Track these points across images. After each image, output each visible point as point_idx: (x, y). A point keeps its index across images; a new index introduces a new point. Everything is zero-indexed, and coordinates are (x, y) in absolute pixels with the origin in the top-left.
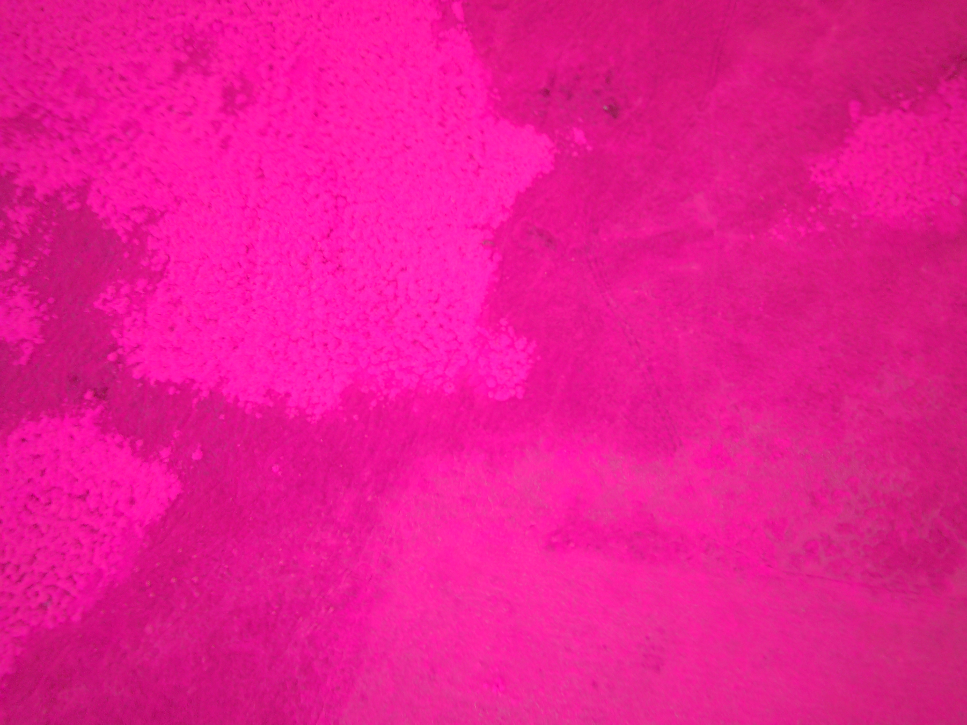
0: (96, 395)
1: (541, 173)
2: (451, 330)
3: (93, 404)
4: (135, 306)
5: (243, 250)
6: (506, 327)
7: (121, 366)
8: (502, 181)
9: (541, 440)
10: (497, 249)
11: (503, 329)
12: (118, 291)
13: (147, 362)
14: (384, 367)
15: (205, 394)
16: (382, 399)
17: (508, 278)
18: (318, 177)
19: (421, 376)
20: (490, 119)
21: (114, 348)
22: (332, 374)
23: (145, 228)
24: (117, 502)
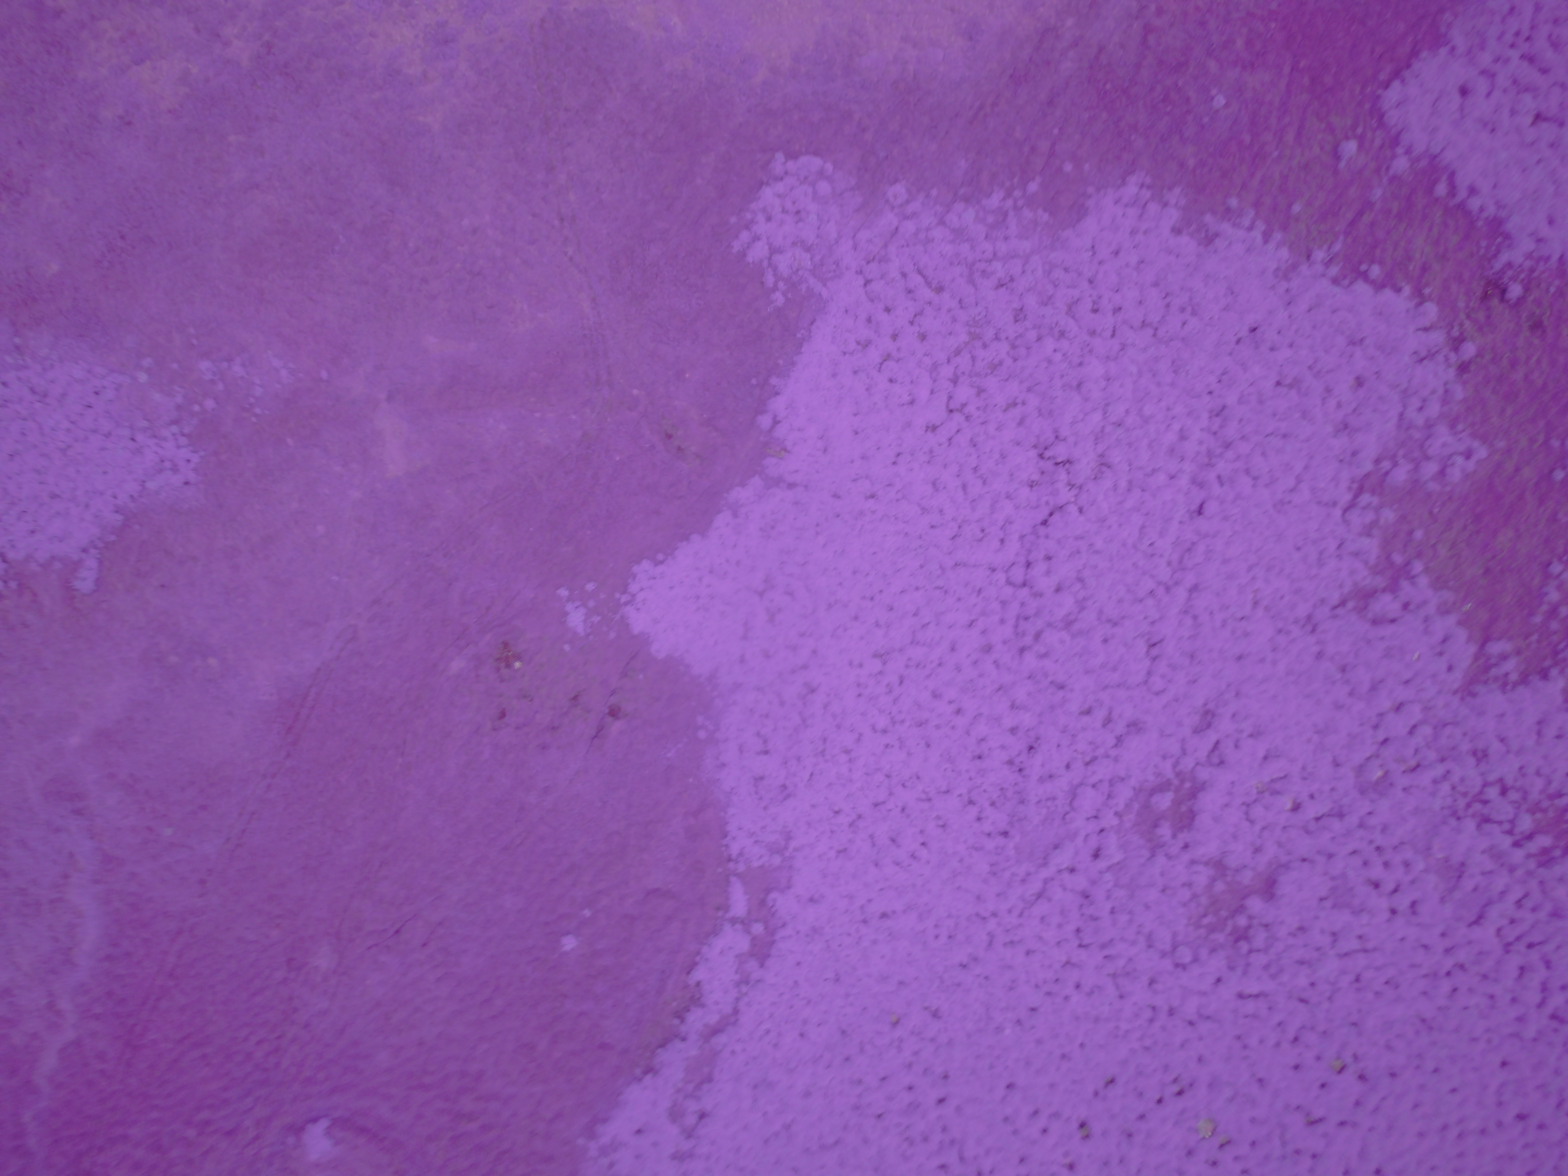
0: (1504, 289)
1: (657, 562)
3: (1510, 272)
4: (1416, 434)
7: (1455, 332)
8: (727, 560)
9: (760, 76)
10: (762, 438)
13: (1411, 330)
14: (1003, 248)
16: (1016, 194)
17: (754, 381)
18: (1050, 625)
19: (942, 222)
20: (724, 681)
21: (1464, 366)
22: (1094, 254)
23: (1379, 581)
24: (1488, 94)
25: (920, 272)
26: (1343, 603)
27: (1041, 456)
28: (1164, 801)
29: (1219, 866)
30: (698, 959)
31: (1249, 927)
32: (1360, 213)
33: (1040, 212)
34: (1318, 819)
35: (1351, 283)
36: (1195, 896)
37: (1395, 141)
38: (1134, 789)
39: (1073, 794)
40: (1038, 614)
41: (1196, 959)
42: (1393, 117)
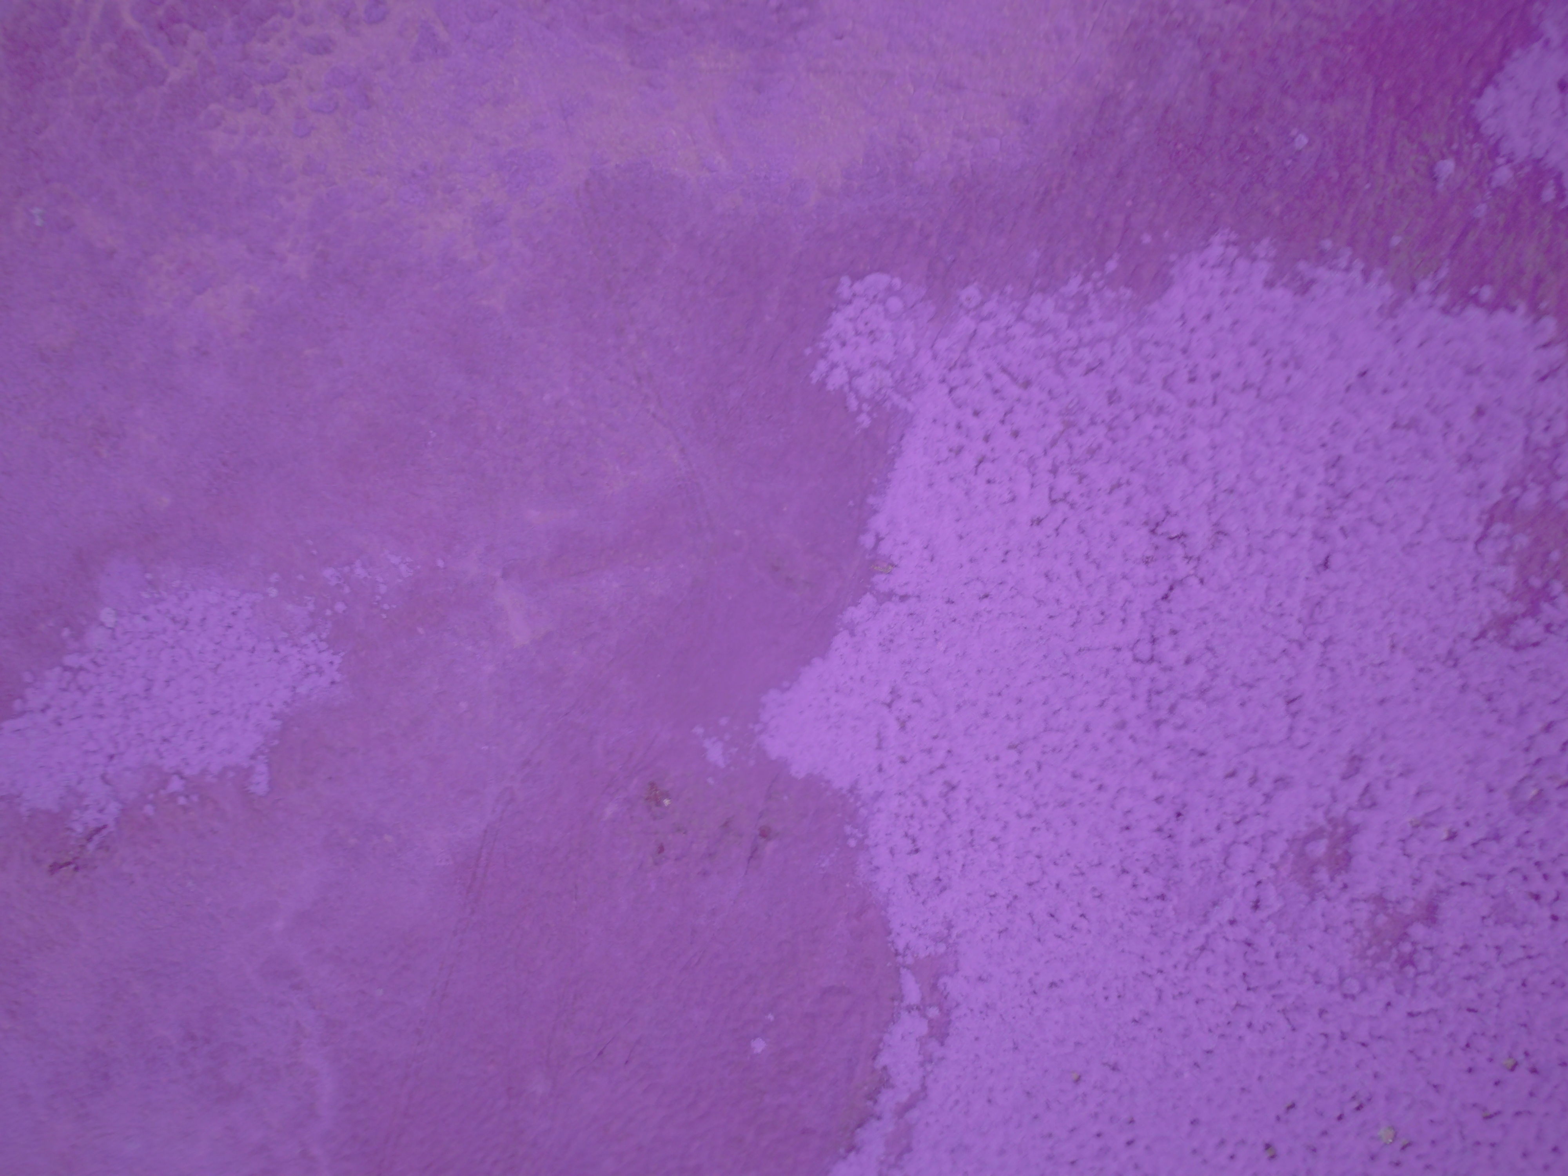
1: (783, 690)
2: (959, 407)
4: (1545, 456)
5: (1338, 560)
6: (860, 410)
8: (851, 678)
9: (813, 200)
10: (867, 557)
11: (866, 407)
13: (1530, 348)
14: (1088, 333)
16: (1095, 276)
17: (852, 503)
18: (1183, 696)
19: (1020, 317)
20: (866, 790)
22: (1184, 324)
23: (1518, 607)
25: (1004, 370)
26: (1482, 634)
27: (1153, 531)
28: (1320, 848)
29: (1380, 900)
30: (881, 1046)
31: (1415, 951)
32: (1464, 234)
33: (1122, 290)
34: (1474, 845)
35: (1462, 309)
36: (1358, 931)
37: (1494, 151)
38: (1287, 840)
39: (1227, 852)
40: (1170, 686)
41: (1364, 989)
42: (1490, 127)
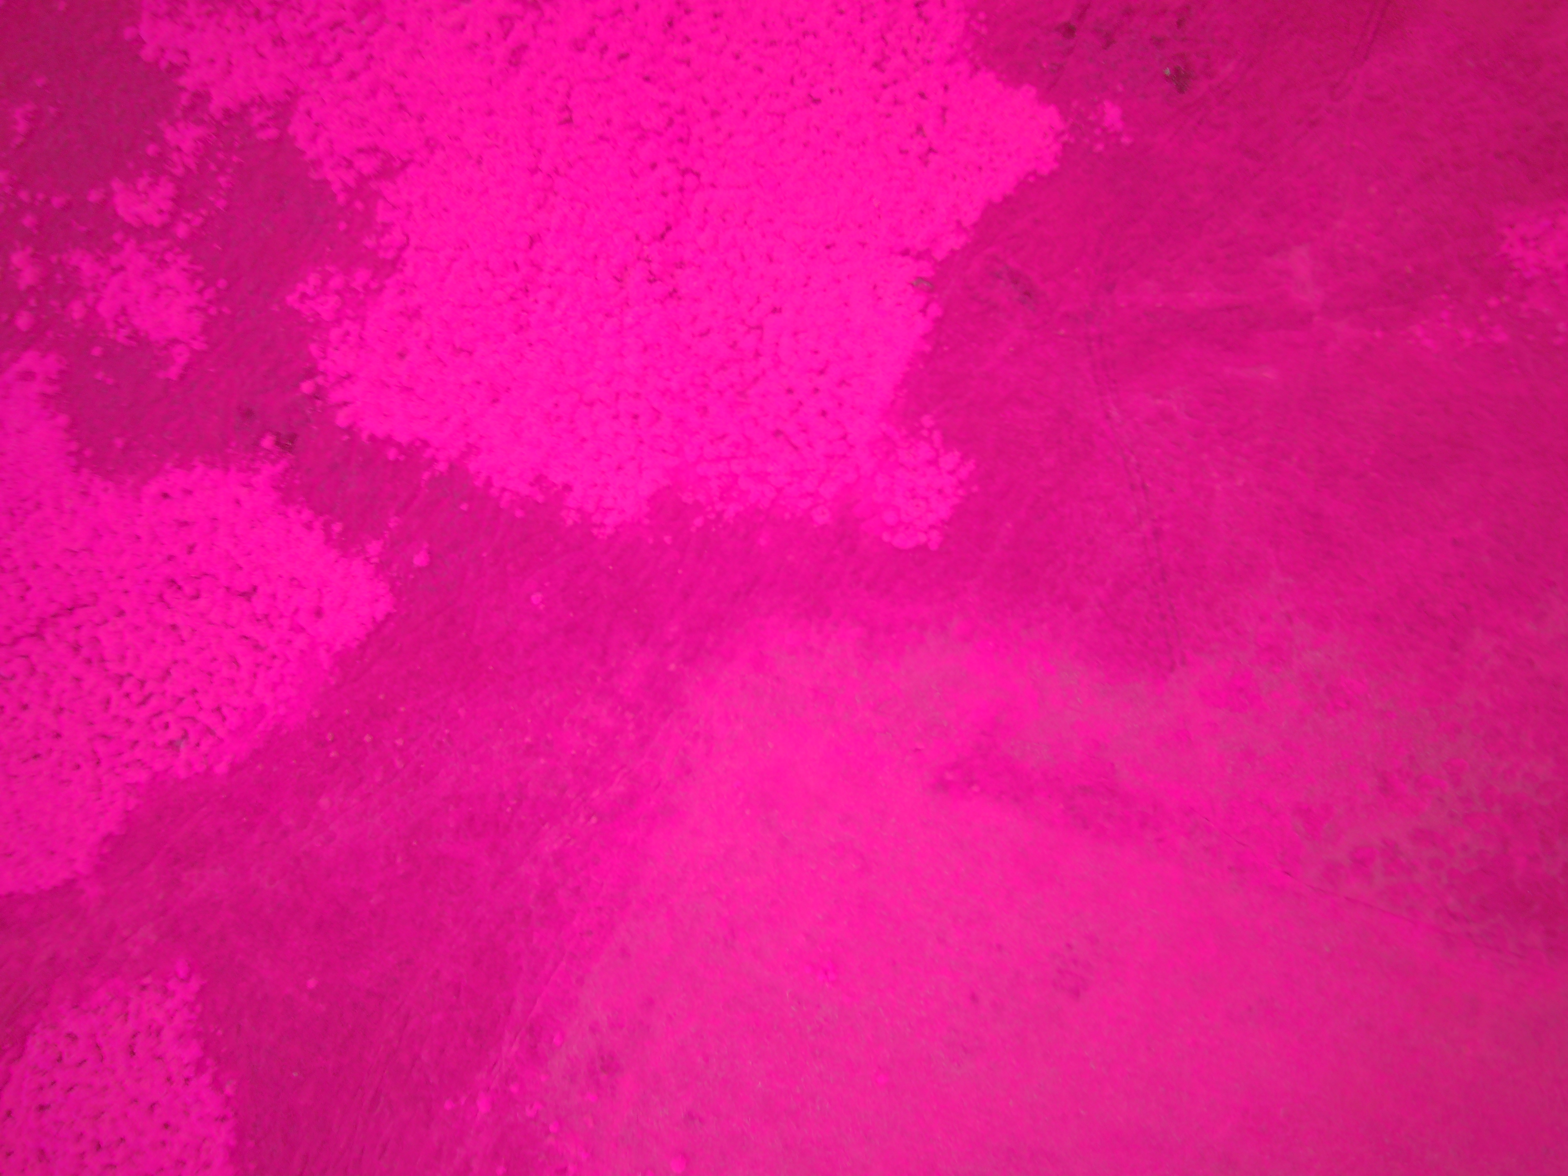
0: (278, 443)
1: (1034, 174)
2: (838, 423)
3: (273, 457)
4: (350, 312)
5: (523, 242)
6: (930, 430)
7: (319, 403)
8: (965, 180)
9: (955, 623)
10: (936, 296)
11: (925, 433)
12: (325, 283)
13: (359, 403)
14: (722, 467)
15: (442, 467)
16: (712, 517)
17: (946, 349)
18: (660, 135)
19: (779, 490)
20: (963, 67)
21: (310, 374)
22: (640, 465)
23: (374, 185)
24: (297, 611)
25: (796, 448)
27: (675, 291)
32: (408, 505)
33: (690, 501)
35: (412, 443)
37: (380, 568)
40: (671, 144)
42: (382, 588)
